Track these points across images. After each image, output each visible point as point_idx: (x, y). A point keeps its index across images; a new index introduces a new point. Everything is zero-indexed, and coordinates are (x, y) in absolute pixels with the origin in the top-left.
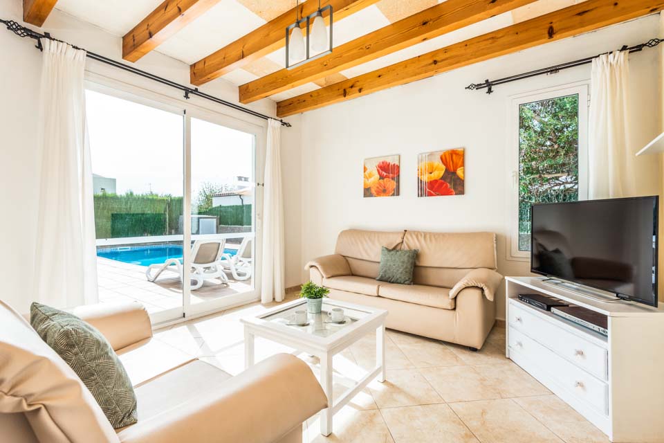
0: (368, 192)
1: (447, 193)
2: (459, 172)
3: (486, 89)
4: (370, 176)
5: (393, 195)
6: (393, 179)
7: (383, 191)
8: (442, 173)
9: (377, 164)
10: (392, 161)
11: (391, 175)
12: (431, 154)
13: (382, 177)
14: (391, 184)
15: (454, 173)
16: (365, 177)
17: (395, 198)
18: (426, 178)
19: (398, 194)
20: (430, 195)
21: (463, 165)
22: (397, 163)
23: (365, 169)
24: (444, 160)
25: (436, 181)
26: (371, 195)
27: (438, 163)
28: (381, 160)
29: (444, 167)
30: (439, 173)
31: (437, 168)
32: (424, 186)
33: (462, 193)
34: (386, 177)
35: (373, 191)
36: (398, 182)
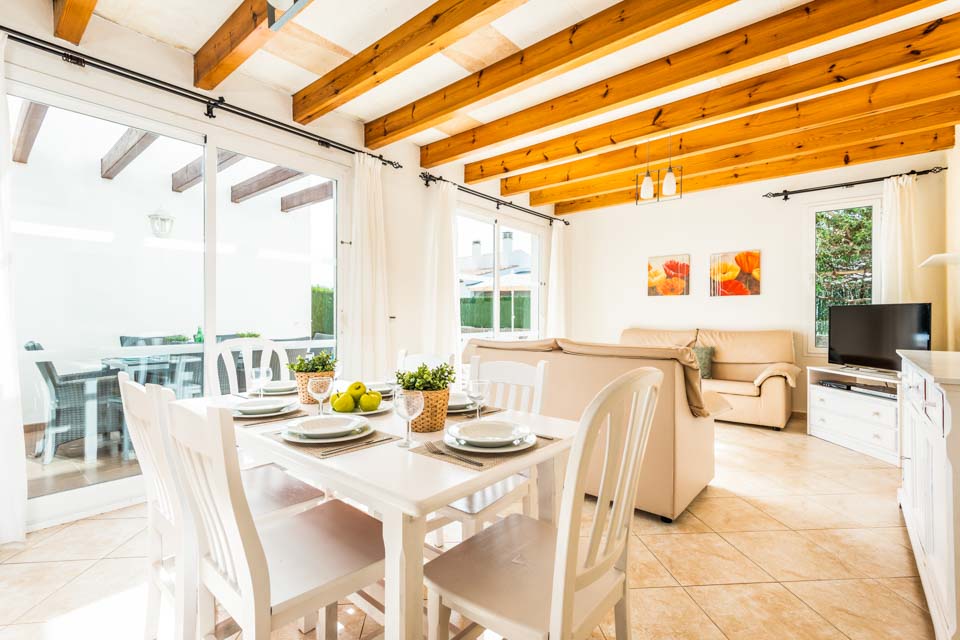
0: (652, 291)
1: (742, 292)
2: (755, 273)
3: (783, 197)
4: (656, 274)
5: (683, 294)
6: (682, 278)
7: (670, 290)
8: (737, 273)
9: (664, 263)
10: (680, 260)
11: (680, 274)
12: (725, 255)
13: (669, 276)
14: (681, 283)
15: (750, 274)
16: (650, 275)
17: (685, 296)
18: (719, 278)
19: (688, 293)
20: (723, 294)
21: (758, 267)
22: (686, 263)
23: (650, 268)
24: (738, 261)
25: (730, 281)
26: (657, 294)
27: (732, 263)
28: (669, 259)
29: (739, 268)
30: (734, 272)
31: (731, 269)
32: (717, 285)
33: (758, 293)
34: (674, 276)
35: (659, 290)
36: (688, 281)
